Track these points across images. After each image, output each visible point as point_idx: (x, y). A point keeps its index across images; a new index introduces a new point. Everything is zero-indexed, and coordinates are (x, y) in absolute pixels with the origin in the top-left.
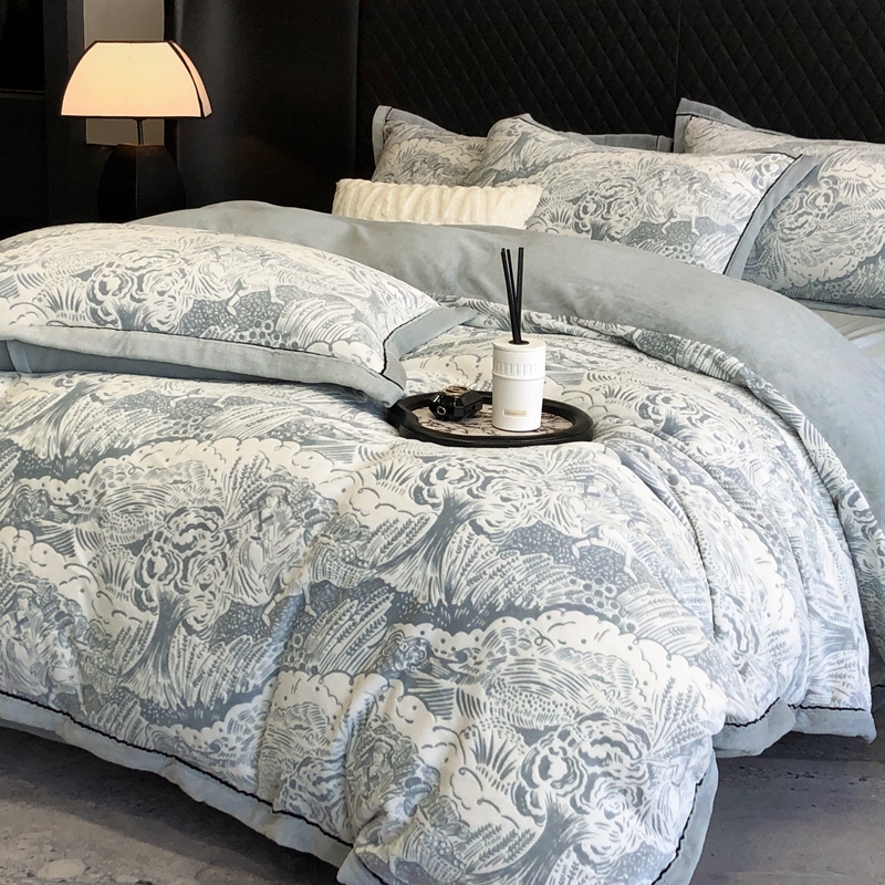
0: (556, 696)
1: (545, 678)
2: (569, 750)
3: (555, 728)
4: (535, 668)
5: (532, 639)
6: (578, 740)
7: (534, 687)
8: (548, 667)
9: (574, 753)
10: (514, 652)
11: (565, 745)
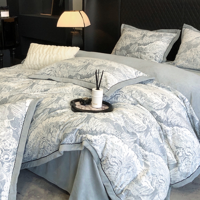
0: (183, 142)
1: (182, 139)
2: (183, 152)
3: (182, 148)
4: (181, 137)
5: (181, 131)
6: (185, 151)
7: (180, 140)
8: (183, 137)
9: (184, 152)
10: (177, 133)
11: (183, 151)
